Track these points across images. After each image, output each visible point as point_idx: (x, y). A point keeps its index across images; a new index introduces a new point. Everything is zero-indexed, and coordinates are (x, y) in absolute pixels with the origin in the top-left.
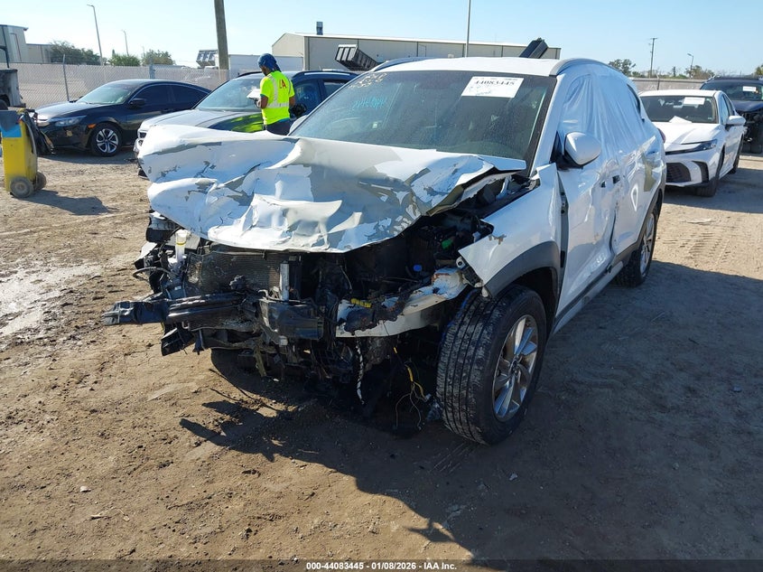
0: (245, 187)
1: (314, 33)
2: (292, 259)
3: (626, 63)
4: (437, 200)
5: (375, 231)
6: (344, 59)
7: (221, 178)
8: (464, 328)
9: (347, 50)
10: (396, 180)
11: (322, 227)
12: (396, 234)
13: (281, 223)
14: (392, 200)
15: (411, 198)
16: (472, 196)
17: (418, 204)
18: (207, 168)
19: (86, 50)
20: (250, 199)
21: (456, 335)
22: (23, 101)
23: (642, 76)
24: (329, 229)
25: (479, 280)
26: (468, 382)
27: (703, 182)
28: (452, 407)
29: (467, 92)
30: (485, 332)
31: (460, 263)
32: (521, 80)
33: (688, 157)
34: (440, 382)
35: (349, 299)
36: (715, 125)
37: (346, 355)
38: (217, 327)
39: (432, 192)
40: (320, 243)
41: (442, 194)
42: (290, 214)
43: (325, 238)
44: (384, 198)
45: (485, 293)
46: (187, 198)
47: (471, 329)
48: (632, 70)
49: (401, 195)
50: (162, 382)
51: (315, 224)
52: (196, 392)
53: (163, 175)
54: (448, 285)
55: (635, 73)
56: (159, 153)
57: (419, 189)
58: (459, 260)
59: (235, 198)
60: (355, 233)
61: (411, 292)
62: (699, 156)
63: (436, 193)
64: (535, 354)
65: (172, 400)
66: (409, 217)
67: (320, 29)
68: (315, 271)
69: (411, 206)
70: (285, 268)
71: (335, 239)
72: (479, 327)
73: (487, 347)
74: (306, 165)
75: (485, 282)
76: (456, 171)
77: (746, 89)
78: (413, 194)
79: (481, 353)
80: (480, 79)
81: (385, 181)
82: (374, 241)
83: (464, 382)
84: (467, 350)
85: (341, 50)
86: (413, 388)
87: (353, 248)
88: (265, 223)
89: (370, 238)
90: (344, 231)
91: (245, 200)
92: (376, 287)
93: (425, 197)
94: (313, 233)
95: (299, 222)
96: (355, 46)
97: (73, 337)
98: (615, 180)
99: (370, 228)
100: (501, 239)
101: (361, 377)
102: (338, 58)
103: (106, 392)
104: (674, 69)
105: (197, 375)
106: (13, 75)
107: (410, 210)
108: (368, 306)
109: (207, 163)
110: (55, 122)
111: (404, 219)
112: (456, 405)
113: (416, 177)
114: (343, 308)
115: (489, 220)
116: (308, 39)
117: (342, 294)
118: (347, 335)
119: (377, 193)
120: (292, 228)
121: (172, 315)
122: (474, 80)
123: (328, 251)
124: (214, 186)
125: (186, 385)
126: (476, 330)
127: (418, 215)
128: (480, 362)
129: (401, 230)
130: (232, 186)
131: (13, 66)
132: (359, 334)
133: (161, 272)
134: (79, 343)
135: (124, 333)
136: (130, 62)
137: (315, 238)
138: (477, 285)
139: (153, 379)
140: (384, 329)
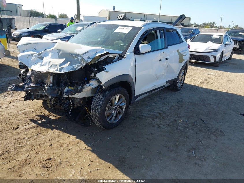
0: (42, 55)
1: (112, 10)
2: (53, 74)
3: (214, 23)
4: (90, 60)
5: (72, 68)
6: (120, 18)
7: (37, 52)
8: (98, 96)
9: (121, 16)
10: (79, 54)
11: (58, 66)
12: (78, 69)
13: (49, 65)
14: (78, 60)
15: (82, 59)
16: (102, 60)
17: (84, 61)
18: (35, 50)
19: (41, 12)
20: (43, 58)
21: (96, 98)
22: (16, 28)
23: (219, 28)
24: (59, 67)
25: (102, 83)
26: (97, 110)
27: (215, 62)
28: (94, 117)
29: (116, 31)
30: (103, 97)
31: (97, 78)
32: (132, 28)
33: (210, 54)
34: (91, 111)
35: (68, 86)
36: (221, 44)
37: (66, 102)
38: (37, 93)
39: (89, 58)
40: (57, 70)
41: (91, 58)
42: (51, 62)
43: (58, 69)
44: (76, 59)
45: (103, 87)
46: (28, 57)
47: (100, 96)
48: (215, 26)
49: (80, 58)
50: (24, 109)
51: (57, 65)
52: (33, 112)
53: (23, 51)
54: (94, 84)
55: (216, 27)
56: (22, 45)
57: (85, 57)
58: (96, 77)
59: (40, 58)
60: (66, 68)
61: (84, 85)
62: (214, 54)
63: (90, 58)
64: (125, 106)
65: (25, 114)
66: (82, 65)
67: (114, 9)
68: (60, 78)
69: (82, 61)
70: (52, 77)
71: (61, 69)
72: (102, 96)
73: (103, 101)
74: (57, 49)
75: (103, 83)
76: (97, 52)
77: (240, 33)
78: (83, 58)
79: (101, 102)
80: (121, 27)
81: (76, 54)
82: (71, 70)
83: (96, 110)
84: (98, 102)
85: (119, 15)
86: (88, 113)
87: (65, 72)
88: (45, 65)
89: (70, 69)
90: (63, 67)
91: (42, 58)
92: (77, 84)
93: (86, 59)
94: (56, 67)
95: (53, 65)
96: (123, 14)
97: (5, 96)
98: (166, 59)
99: (71, 67)
100: (107, 72)
101: (71, 109)
102: (118, 18)
103: (8, 110)
104: (229, 26)
105: (35, 107)
106: (13, 20)
107: (82, 62)
108: (73, 89)
109: (34, 48)
110: (21, 35)
111: (80, 65)
112: (95, 117)
113: (84, 53)
114: (66, 89)
115: (105, 67)
116: (110, 11)
117: (66, 85)
118: (67, 96)
119: (74, 57)
120: (51, 66)
121: (25, 89)
122: (119, 27)
123: (58, 72)
124: (35, 55)
125: (31, 110)
126: (101, 96)
127: (85, 64)
128: (101, 105)
129: (80, 68)
130: (39, 55)
131: (13, 17)
132: (71, 96)
133: (24, 77)
134: (6, 97)
135: (20, 95)
136: (54, 17)
137: (56, 69)
138: (101, 84)
139: (22, 108)
140: (77, 96)
